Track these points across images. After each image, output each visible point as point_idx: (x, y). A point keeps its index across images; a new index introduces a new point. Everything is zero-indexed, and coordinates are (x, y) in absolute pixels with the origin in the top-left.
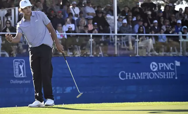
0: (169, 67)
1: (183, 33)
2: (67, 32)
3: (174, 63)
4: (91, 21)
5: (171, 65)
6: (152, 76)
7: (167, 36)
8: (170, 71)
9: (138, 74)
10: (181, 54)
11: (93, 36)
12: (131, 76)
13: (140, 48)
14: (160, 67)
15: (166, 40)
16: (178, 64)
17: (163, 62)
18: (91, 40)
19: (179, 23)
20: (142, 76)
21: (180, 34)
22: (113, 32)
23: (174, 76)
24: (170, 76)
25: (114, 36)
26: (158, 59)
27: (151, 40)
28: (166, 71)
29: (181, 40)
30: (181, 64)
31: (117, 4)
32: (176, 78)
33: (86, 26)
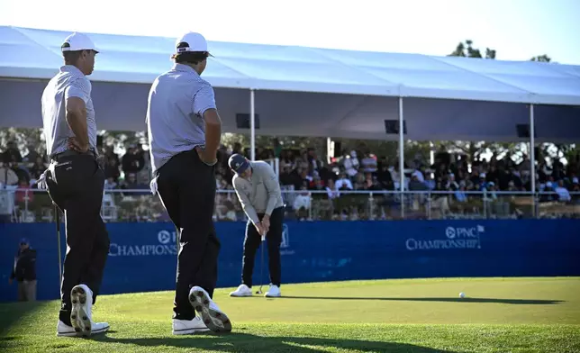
0: (470, 233)
1: (488, 190)
2: (340, 189)
3: (477, 229)
4: (370, 177)
5: (473, 231)
6: (448, 244)
7: (466, 194)
8: (471, 238)
9: (430, 242)
10: (485, 217)
11: (374, 195)
12: (422, 244)
13: (433, 209)
14: (458, 233)
15: (465, 199)
16: (481, 229)
17: (462, 227)
18: (371, 199)
19: (482, 178)
20: (436, 244)
21: (485, 191)
22: (399, 189)
23: (477, 245)
24: (471, 244)
25: (400, 195)
26: (456, 224)
27: (445, 199)
28: (467, 238)
29: (485, 199)
30: (485, 229)
31: (404, 151)
32: (479, 247)
33: (366, 182)
